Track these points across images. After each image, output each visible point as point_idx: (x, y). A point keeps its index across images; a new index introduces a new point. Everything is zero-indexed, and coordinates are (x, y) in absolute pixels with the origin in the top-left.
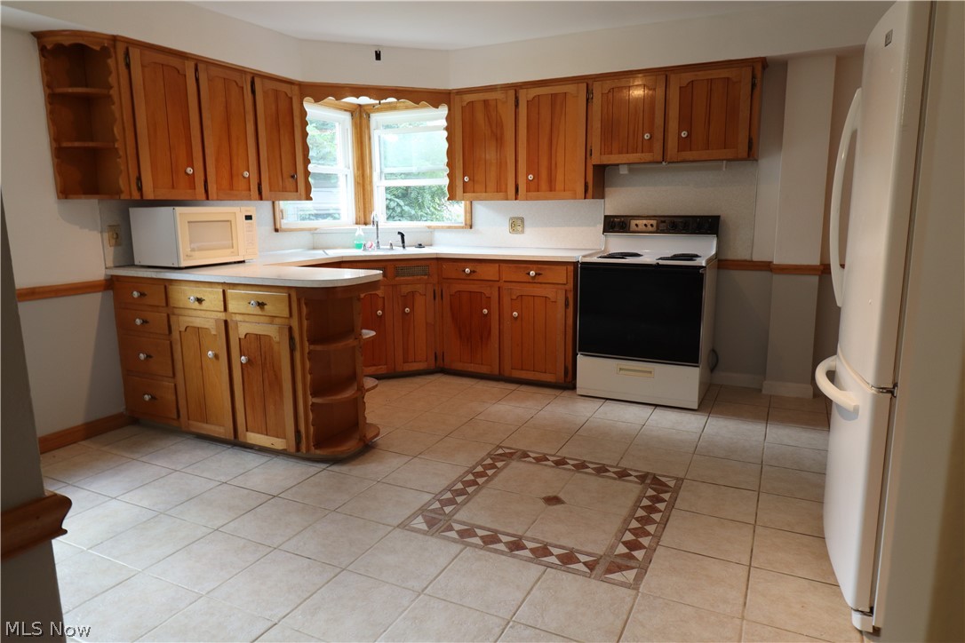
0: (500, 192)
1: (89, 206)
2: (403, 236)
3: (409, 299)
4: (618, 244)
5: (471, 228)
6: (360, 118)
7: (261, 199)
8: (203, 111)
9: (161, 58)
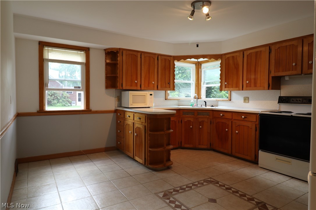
0: (237, 87)
1: (113, 91)
2: (206, 103)
3: (202, 123)
4: (285, 108)
5: (230, 100)
6: (198, 65)
7: (158, 90)
8: (142, 66)
9: (131, 53)
